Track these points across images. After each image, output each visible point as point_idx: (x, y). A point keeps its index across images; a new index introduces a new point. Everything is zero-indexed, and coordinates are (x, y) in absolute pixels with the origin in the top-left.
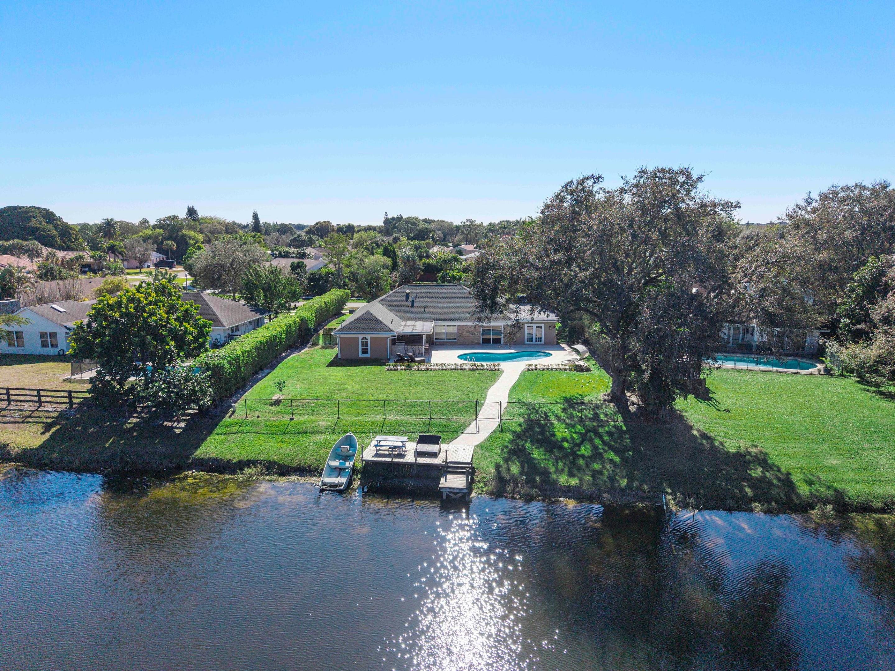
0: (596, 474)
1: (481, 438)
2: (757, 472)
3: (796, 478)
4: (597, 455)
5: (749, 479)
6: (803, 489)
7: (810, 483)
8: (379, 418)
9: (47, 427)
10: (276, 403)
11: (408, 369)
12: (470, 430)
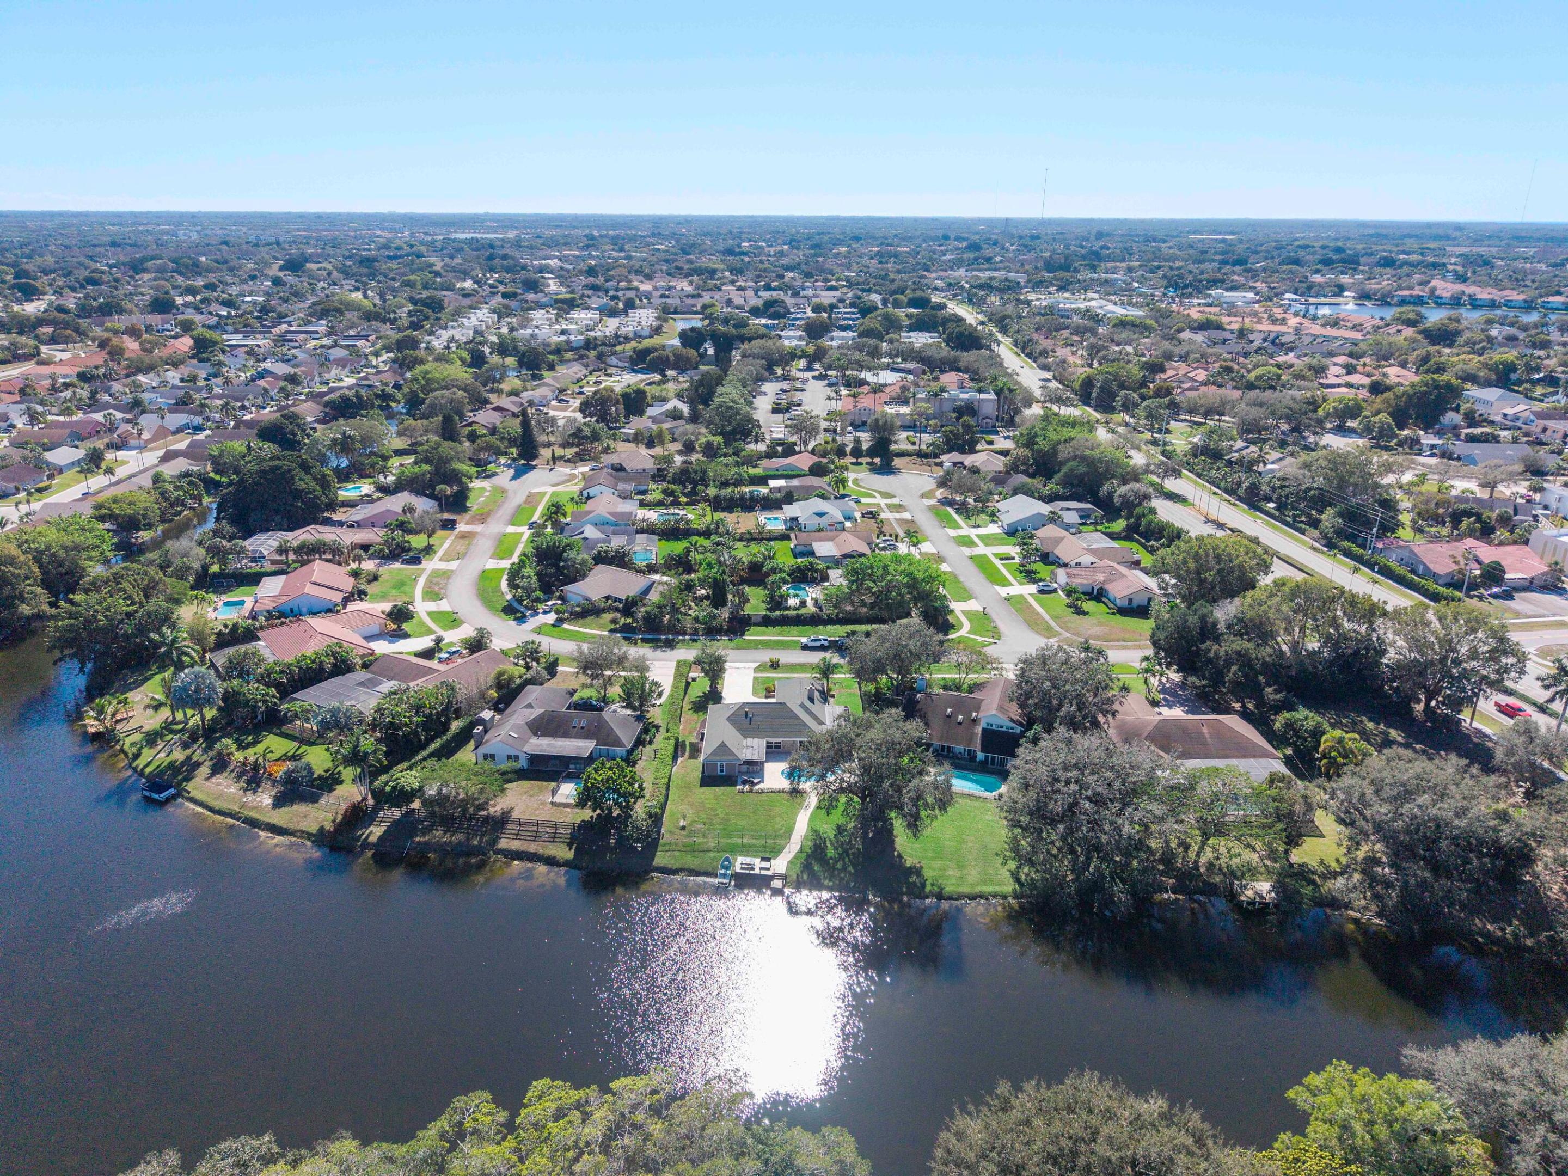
0: (842, 879)
1: (791, 856)
3: (929, 883)
5: (908, 883)
7: (933, 885)
8: (740, 841)
9: (570, 845)
10: (683, 828)
11: (751, 791)
12: (786, 850)
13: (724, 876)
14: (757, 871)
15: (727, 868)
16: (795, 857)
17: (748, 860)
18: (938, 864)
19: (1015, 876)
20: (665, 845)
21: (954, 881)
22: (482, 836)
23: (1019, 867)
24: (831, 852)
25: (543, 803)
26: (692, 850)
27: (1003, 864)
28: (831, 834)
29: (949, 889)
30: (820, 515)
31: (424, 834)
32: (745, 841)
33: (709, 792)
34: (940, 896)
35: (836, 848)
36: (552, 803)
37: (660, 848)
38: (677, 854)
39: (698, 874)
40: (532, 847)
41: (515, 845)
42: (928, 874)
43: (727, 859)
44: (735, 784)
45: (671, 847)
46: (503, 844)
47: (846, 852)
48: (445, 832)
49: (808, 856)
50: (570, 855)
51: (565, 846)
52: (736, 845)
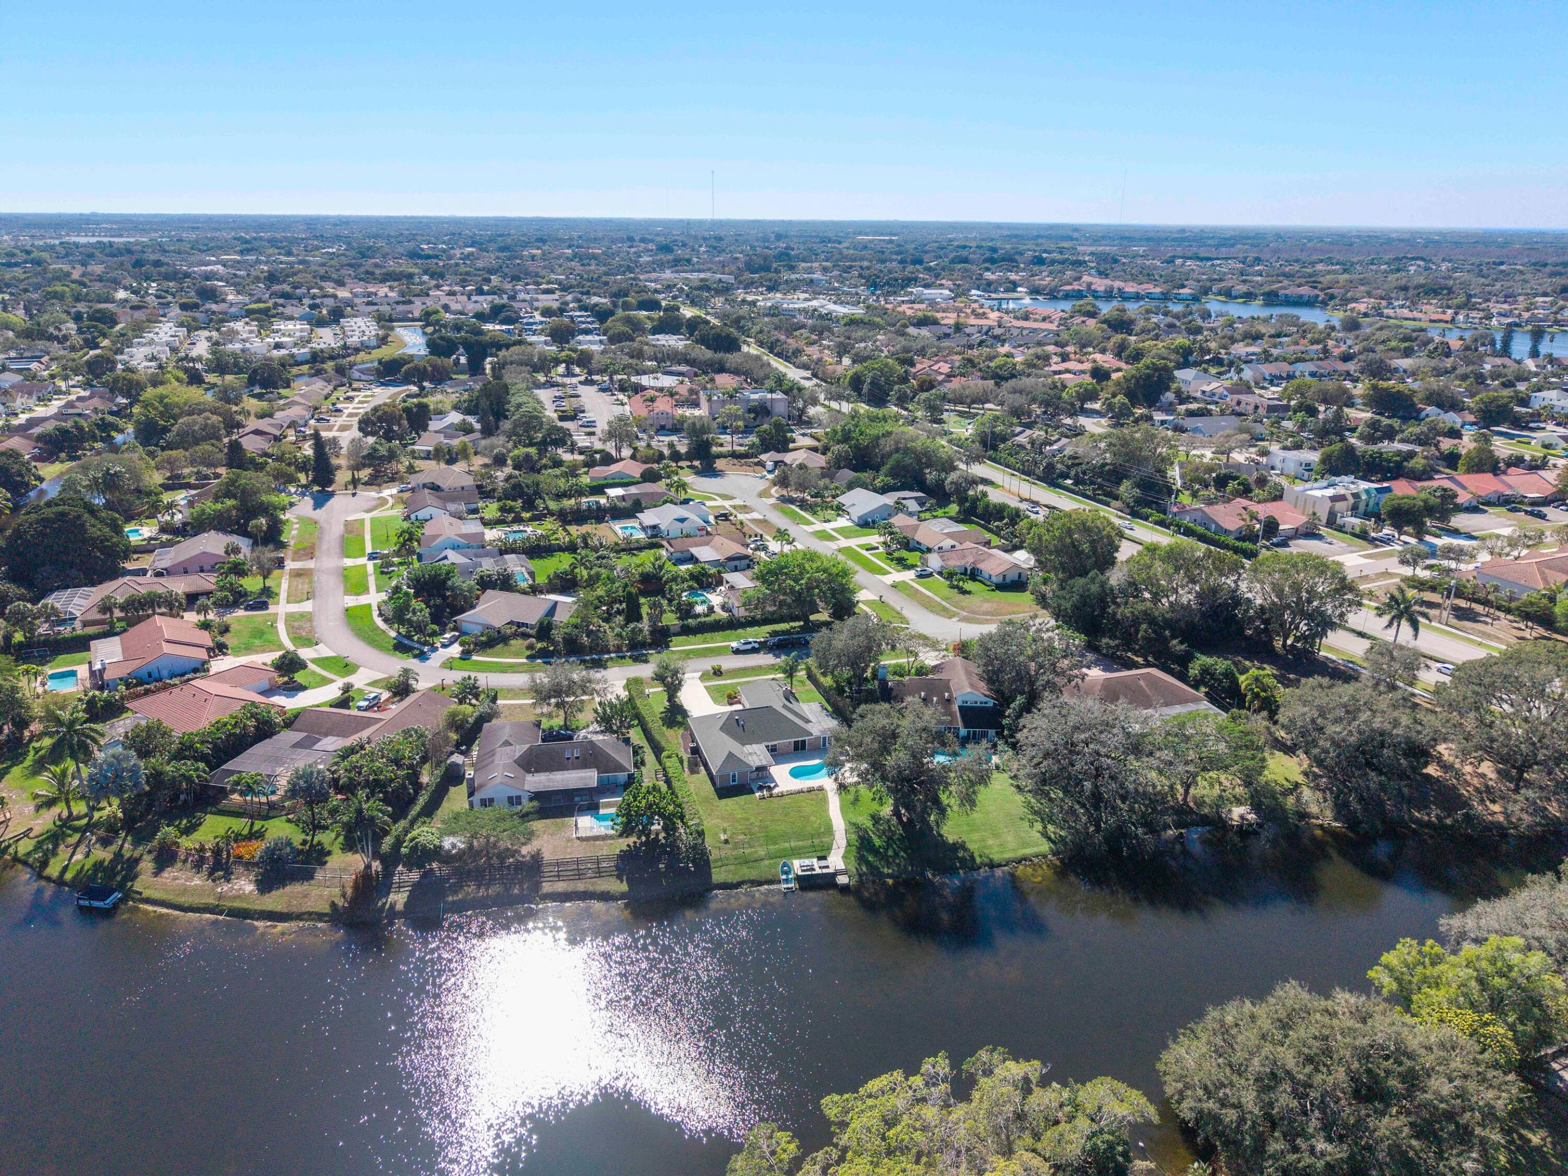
0: (898, 865)
1: (842, 851)
2: (961, 854)
3: (976, 855)
4: (896, 854)
5: (958, 858)
6: (978, 860)
7: (981, 856)
8: (787, 845)
9: (619, 877)
10: (726, 842)
11: (771, 796)
12: (834, 846)
13: (787, 881)
14: (818, 871)
15: (787, 873)
16: (846, 852)
17: (807, 862)
18: (976, 836)
19: (1045, 834)
20: (716, 861)
21: (996, 849)
22: (521, 884)
23: (1045, 827)
24: (877, 842)
25: (569, 840)
26: (745, 861)
27: (1032, 826)
28: (869, 824)
29: (997, 857)
30: (682, 520)
31: (456, 892)
32: (793, 844)
33: (730, 804)
34: (992, 865)
35: (880, 837)
36: (578, 838)
37: (712, 865)
38: (732, 867)
39: (760, 883)
40: (580, 886)
41: (561, 887)
42: (971, 846)
43: (785, 865)
44: (751, 792)
45: (723, 862)
46: (547, 888)
47: (890, 838)
48: (479, 886)
49: (859, 849)
50: (624, 887)
51: (613, 879)
52: (785, 849)
